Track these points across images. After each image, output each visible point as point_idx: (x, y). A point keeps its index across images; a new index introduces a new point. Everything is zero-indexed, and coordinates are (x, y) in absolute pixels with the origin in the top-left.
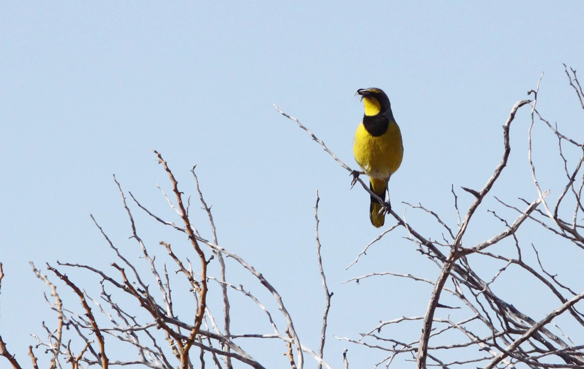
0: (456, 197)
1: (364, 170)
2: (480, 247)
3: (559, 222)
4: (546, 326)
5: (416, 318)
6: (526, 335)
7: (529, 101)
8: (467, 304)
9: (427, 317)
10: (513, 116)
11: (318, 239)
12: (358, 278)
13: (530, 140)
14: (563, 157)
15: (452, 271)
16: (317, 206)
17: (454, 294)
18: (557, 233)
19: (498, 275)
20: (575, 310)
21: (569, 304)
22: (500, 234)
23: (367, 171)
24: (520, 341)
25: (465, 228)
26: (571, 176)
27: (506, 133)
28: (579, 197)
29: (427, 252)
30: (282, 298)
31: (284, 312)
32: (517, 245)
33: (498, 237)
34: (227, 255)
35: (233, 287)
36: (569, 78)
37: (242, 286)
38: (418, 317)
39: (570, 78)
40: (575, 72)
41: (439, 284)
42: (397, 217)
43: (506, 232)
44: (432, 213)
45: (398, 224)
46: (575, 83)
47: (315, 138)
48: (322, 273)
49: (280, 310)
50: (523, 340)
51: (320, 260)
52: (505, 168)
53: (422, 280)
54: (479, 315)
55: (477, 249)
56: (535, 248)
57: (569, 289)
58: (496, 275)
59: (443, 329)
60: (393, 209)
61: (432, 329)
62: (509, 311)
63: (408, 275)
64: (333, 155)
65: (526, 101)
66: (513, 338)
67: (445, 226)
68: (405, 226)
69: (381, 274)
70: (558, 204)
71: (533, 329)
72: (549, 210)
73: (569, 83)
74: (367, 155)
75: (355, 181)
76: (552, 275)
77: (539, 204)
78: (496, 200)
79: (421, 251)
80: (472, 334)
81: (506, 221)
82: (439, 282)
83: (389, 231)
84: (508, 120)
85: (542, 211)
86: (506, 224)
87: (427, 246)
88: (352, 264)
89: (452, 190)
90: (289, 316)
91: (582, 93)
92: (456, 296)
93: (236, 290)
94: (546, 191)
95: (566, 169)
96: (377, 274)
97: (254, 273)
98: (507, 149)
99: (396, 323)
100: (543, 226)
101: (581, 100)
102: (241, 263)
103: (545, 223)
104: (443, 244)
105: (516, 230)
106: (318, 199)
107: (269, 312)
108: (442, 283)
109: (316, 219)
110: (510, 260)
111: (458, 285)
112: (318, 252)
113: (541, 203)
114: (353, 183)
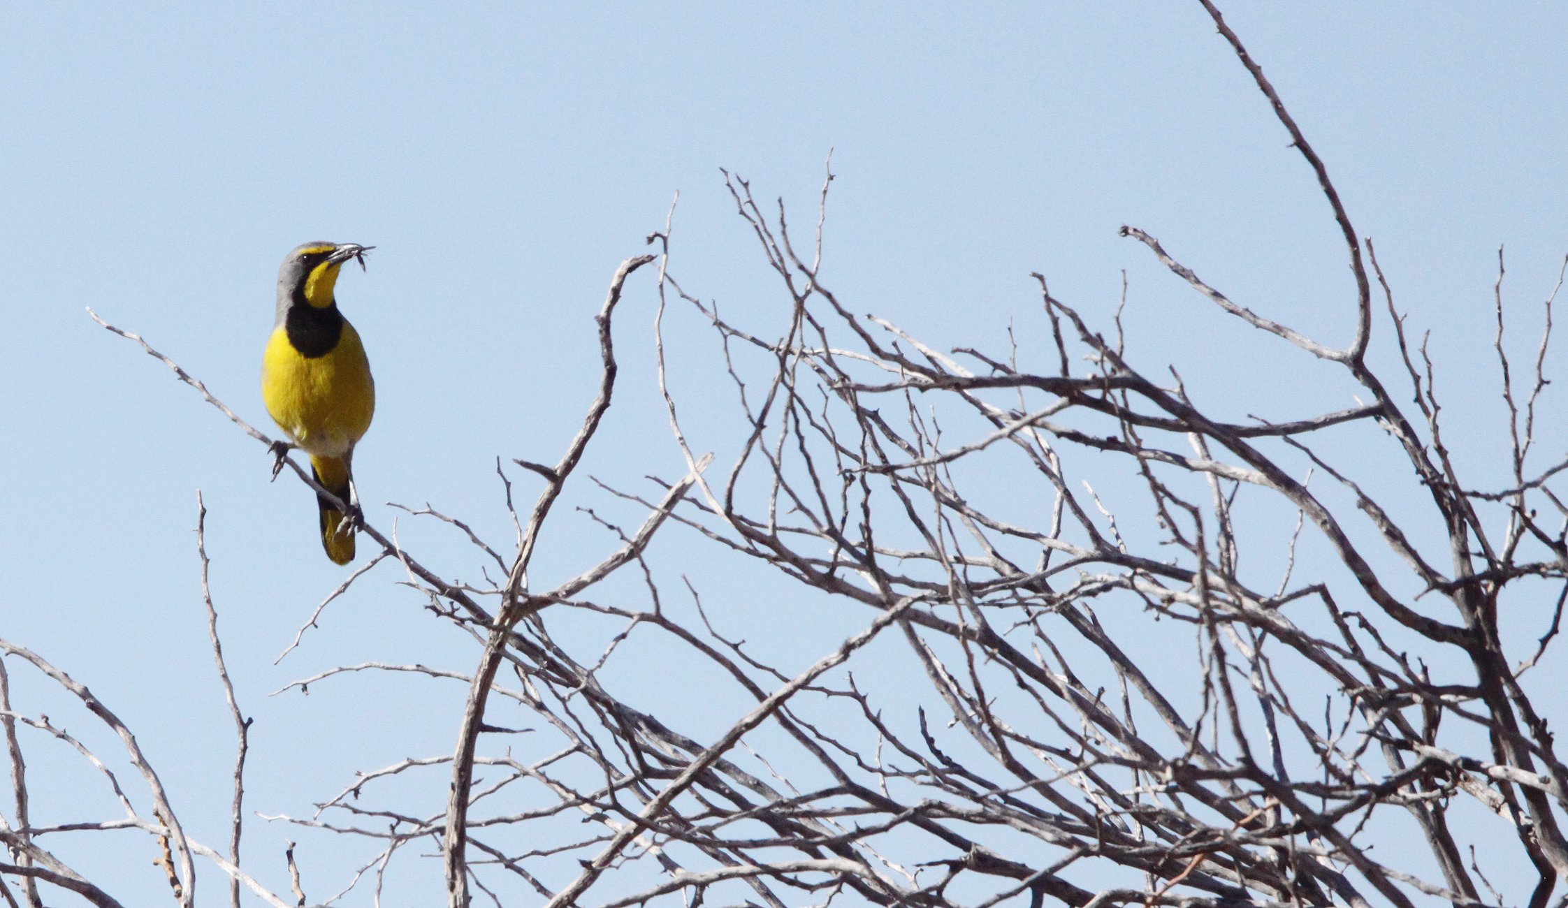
0: (508, 485)
1: (295, 438)
2: (567, 592)
3: (737, 521)
4: (727, 756)
5: (436, 759)
6: (681, 780)
7: (651, 258)
8: (551, 722)
9: (461, 757)
10: (616, 293)
11: (209, 601)
12: (304, 681)
13: (661, 345)
14: (735, 377)
15: (510, 648)
16: (202, 527)
17: (522, 701)
18: (734, 546)
19: (612, 649)
20: (792, 716)
21: (772, 704)
22: (610, 559)
23: (299, 439)
24: (670, 793)
25: (530, 550)
26: (756, 418)
27: (604, 333)
28: (777, 463)
29: (449, 610)
30: (136, 739)
31: (144, 767)
32: (649, 580)
33: (605, 566)
34: (7, 650)
35: (28, 721)
36: (735, 200)
37: (47, 719)
38: (442, 757)
39: (738, 199)
40: (746, 185)
42: (378, 538)
43: (623, 554)
44: (457, 523)
45: (382, 555)
46: (748, 209)
47: (184, 376)
48: (225, 676)
49: (133, 765)
50: (677, 791)
51: (218, 647)
52: (607, 411)
53: (449, 676)
54: (581, 744)
55: (560, 596)
56: (690, 583)
57: (773, 671)
58: (608, 651)
59: (502, 781)
60: (368, 520)
62: (646, 730)
63: (415, 667)
65: (642, 257)
66: (656, 789)
67: (489, 550)
68: (397, 556)
69: (357, 667)
70: (732, 483)
71: (698, 764)
72: (713, 497)
75: (279, 464)
76: (733, 642)
77: (690, 485)
78: (594, 482)
79: (434, 608)
80: (562, 786)
81: (619, 530)
82: (480, 677)
83: (364, 571)
84: (607, 303)
85: (700, 501)
86: (619, 536)
87: (450, 595)
88: (286, 651)
89: (499, 469)
90: (155, 776)
91: (766, 230)
92: (525, 705)
93: (33, 727)
94: (704, 456)
95: (744, 402)
96: (347, 669)
97: (70, 685)
98: (608, 367)
99: (393, 775)
100: (703, 535)
101: (766, 246)
102: (39, 666)
103: (707, 527)
104: (483, 590)
105: (644, 546)
106: (204, 512)
107: (111, 771)
108: (487, 677)
109: (202, 557)
110: (635, 614)
111: (529, 681)
112: (211, 630)
113: (695, 483)
114: (276, 469)
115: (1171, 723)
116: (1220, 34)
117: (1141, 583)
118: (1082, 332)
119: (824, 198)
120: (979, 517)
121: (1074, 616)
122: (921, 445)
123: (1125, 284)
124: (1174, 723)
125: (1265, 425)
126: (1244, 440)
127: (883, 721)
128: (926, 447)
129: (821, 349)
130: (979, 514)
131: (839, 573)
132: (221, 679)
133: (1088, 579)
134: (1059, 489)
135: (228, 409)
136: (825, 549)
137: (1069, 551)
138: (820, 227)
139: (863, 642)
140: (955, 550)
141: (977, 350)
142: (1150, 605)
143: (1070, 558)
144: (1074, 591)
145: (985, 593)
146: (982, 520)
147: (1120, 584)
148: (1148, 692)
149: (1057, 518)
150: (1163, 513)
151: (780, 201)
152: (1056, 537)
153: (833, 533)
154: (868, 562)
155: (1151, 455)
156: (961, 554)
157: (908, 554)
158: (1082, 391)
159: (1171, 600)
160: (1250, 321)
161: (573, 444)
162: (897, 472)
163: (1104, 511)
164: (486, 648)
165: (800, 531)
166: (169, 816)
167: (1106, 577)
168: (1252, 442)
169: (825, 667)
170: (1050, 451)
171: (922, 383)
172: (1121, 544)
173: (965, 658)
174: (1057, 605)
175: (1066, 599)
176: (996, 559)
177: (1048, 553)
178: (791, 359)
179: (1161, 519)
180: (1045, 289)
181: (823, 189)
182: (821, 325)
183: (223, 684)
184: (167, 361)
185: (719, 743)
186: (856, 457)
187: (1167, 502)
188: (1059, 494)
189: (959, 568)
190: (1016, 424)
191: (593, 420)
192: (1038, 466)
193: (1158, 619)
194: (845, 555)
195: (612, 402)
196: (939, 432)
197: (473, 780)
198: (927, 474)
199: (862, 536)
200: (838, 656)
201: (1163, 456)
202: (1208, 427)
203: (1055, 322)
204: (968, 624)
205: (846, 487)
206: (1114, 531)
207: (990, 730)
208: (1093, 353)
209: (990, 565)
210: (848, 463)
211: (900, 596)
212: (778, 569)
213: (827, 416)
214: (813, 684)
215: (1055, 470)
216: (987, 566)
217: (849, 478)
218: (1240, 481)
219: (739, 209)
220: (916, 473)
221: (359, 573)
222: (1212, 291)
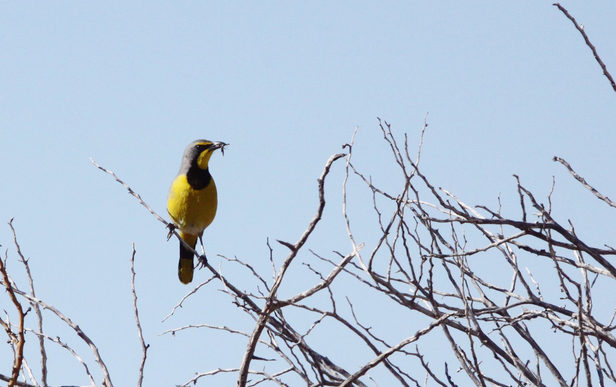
0: (271, 250)
1: (178, 224)
2: (295, 300)
3: (374, 275)
4: (360, 379)
5: (231, 369)
7: (344, 155)
8: (283, 357)
9: (243, 369)
10: (328, 169)
11: (134, 292)
12: (174, 330)
13: (345, 194)
14: (377, 210)
15: (267, 324)
16: (133, 259)
17: (269, 346)
18: (371, 286)
19: (313, 327)
20: (389, 362)
21: (383, 357)
22: (315, 287)
23: (181, 225)
25: (281, 280)
26: (385, 229)
27: (321, 187)
28: (393, 250)
29: (243, 304)
30: (98, 350)
31: (101, 363)
32: (332, 298)
33: (312, 289)
34: (44, 307)
35: (50, 339)
36: (383, 132)
37: (59, 338)
38: (234, 369)
39: (384, 131)
40: (389, 126)
42: (212, 269)
43: (321, 285)
44: (248, 266)
45: (213, 277)
46: (389, 137)
47: (131, 192)
48: (139, 325)
49: (97, 362)
51: (137, 312)
52: (319, 222)
53: (238, 332)
54: (294, 368)
55: (292, 301)
56: (349, 300)
57: (383, 341)
58: (311, 328)
59: (258, 381)
60: (209, 262)
62: (324, 363)
63: (223, 328)
65: (340, 154)
67: (261, 279)
68: (220, 279)
69: (197, 326)
70: (373, 257)
71: (348, 381)
72: (363, 263)
73: (384, 137)
75: (171, 234)
76: (366, 327)
77: (353, 257)
78: (311, 252)
79: (236, 303)
81: (320, 274)
82: (254, 335)
83: (205, 284)
84: (323, 174)
85: (357, 264)
86: (320, 277)
87: (243, 298)
88: (168, 316)
89: (268, 243)
90: (106, 367)
91: (396, 147)
92: (271, 348)
93: (52, 341)
94: (360, 244)
95: (380, 222)
96: (193, 327)
97: (71, 324)
98: (321, 202)
99: (212, 375)
100: (357, 279)
101: (395, 154)
102: (58, 315)
103: (359, 276)
104: (258, 297)
105: (330, 282)
106: (135, 252)
107: (86, 364)
108: (257, 335)
109: (132, 272)
110: (325, 312)
111: (273, 338)
112: (134, 304)
113: (355, 256)
114: (169, 236)
115: (557, 378)
116: (604, 75)
117: (551, 316)
118: (534, 203)
119: (423, 134)
120: (479, 280)
121: (518, 327)
122: (456, 246)
123: (554, 182)
124: (559, 378)
125: (612, 250)
126: (602, 256)
127: (429, 367)
128: (458, 247)
129: (415, 200)
130: (479, 279)
131: (416, 301)
132: (137, 326)
133: (527, 312)
134: (516, 271)
135: (150, 208)
136: (411, 290)
137: (518, 298)
138: (420, 147)
139: (426, 332)
140: (468, 294)
141: (486, 207)
142: (554, 326)
143: (518, 301)
144: (520, 317)
145: (480, 314)
146: (480, 282)
147: (541, 315)
148: (548, 364)
149: (513, 283)
150: (563, 285)
151: (406, 134)
152: (512, 292)
153: (415, 283)
154: (430, 297)
155: (560, 259)
156: (471, 296)
157: (446, 294)
158: (532, 229)
159: (563, 324)
160: (608, 203)
161: (303, 235)
162: (446, 258)
163: (534, 282)
164: (257, 322)
165: (399, 280)
166: (111, 386)
167: (535, 312)
168: (605, 257)
169: (408, 342)
170: (512, 253)
171: (461, 220)
172: (541, 297)
173: (470, 342)
174: (512, 322)
175: (516, 320)
176: (485, 299)
177: (508, 298)
178: (402, 205)
179: (562, 288)
180: (519, 182)
181: (422, 130)
182: (417, 190)
183: (138, 328)
184: (125, 184)
185: (358, 372)
186: (427, 250)
187: (565, 281)
188: (515, 272)
189: (470, 302)
190: (500, 241)
191: (313, 225)
192: (507, 260)
193: (555, 332)
194: (419, 293)
195: (322, 217)
196: (466, 242)
197: (247, 380)
198: (458, 259)
199: (428, 285)
200: (414, 338)
201: (565, 260)
202: (586, 248)
203: (522, 197)
204: (472, 328)
205: (423, 263)
206: (538, 291)
207: (478, 376)
208: (538, 212)
209: (483, 302)
210: (424, 252)
211: (442, 314)
212: (389, 297)
213: (417, 231)
214: (402, 349)
215: (514, 262)
216: (481, 302)
217: (424, 259)
218: (599, 274)
219: (384, 136)
220: (454, 259)
221: (202, 285)
222: (592, 188)
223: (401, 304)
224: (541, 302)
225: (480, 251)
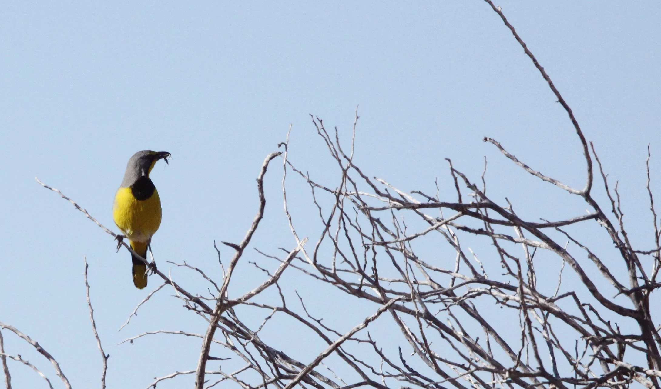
0: (219, 252)
1: (126, 234)
2: (245, 298)
3: (319, 267)
4: (315, 369)
5: (189, 372)
6: (296, 380)
7: (280, 153)
8: (239, 355)
9: (199, 370)
10: (265, 169)
11: (90, 305)
12: (131, 339)
13: (285, 191)
14: (317, 204)
15: (220, 323)
16: (86, 272)
17: (226, 346)
18: (318, 278)
19: (264, 323)
20: (343, 351)
21: (335, 346)
22: (263, 284)
24: (291, 386)
25: (229, 281)
26: (326, 222)
27: (260, 186)
28: (336, 241)
29: (194, 307)
30: (59, 364)
31: (63, 377)
32: (280, 293)
33: (261, 287)
34: (3, 327)
35: (12, 358)
36: (316, 128)
37: (20, 356)
38: (191, 371)
39: (318, 127)
40: (321, 121)
41: (208, 337)
42: (163, 276)
43: (269, 282)
44: (197, 269)
45: (164, 283)
46: (322, 132)
47: (78, 207)
48: (97, 337)
49: (58, 376)
50: (293, 385)
51: (94, 324)
52: (262, 220)
53: (194, 335)
54: (252, 365)
55: (242, 300)
56: (299, 294)
57: (335, 332)
58: (263, 324)
59: (217, 381)
60: (158, 269)
61: (205, 381)
62: (280, 358)
63: (179, 332)
64: (96, 221)
65: (276, 153)
66: (284, 384)
67: (211, 281)
68: (171, 284)
69: (154, 332)
70: (316, 250)
71: (303, 373)
72: (308, 257)
74: (129, 219)
75: (120, 245)
76: (318, 319)
77: (298, 252)
78: (256, 251)
79: (187, 306)
80: (244, 383)
81: (267, 271)
82: (207, 336)
83: (157, 291)
84: (261, 173)
85: (302, 258)
86: (267, 274)
87: (194, 301)
88: (124, 325)
89: (215, 246)
90: (67, 380)
91: (330, 141)
92: (227, 348)
93: (14, 360)
94: (304, 239)
95: (321, 215)
96: (150, 333)
97: (30, 342)
98: (262, 201)
99: (170, 379)
100: (304, 273)
101: (330, 148)
102: (17, 333)
103: (306, 270)
104: (208, 298)
105: (278, 278)
106: (87, 266)
107: (48, 378)
108: (210, 335)
109: (87, 286)
110: (275, 308)
111: (229, 337)
112: (91, 317)
113: (300, 251)
114: (118, 247)
115: (508, 352)
116: (526, 54)
117: (494, 292)
118: (467, 184)
119: (355, 126)
120: (424, 264)
121: (466, 307)
122: (398, 233)
123: (486, 162)
124: (510, 353)
125: (548, 223)
126: (538, 229)
127: (383, 353)
128: (400, 234)
129: (354, 192)
131: (363, 289)
132: (95, 338)
133: (471, 290)
134: (458, 252)
136: (357, 279)
137: (463, 278)
138: (353, 139)
139: (374, 319)
140: (414, 278)
141: (421, 191)
142: (498, 301)
143: (463, 281)
144: (465, 296)
145: (427, 297)
146: (425, 265)
147: (485, 293)
148: (498, 339)
149: (457, 264)
150: (503, 261)
151: (336, 128)
152: (457, 272)
153: (361, 271)
154: (375, 284)
155: (498, 236)
156: (416, 280)
157: (393, 280)
158: (468, 209)
159: (507, 299)
160: (541, 178)
161: (247, 235)
162: (388, 245)
163: (478, 261)
164: (210, 323)
165: (346, 271)
167: (479, 289)
168: (542, 230)
169: (357, 330)
170: (454, 235)
171: (398, 207)
172: (485, 275)
173: (418, 325)
174: (458, 302)
175: (462, 299)
176: (431, 282)
177: (454, 279)
178: (341, 197)
179: (502, 264)
180: (451, 165)
181: (354, 123)
182: (354, 182)
185: (312, 363)
186: (370, 239)
187: (505, 257)
189: (415, 286)
190: (439, 223)
191: (255, 224)
192: (449, 242)
193: (502, 307)
194: (365, 281)
195: (264, 216)
196: (406, 227)
198: (401, 245)
199: (373, 273)
200: (363, 325)
201: (503, 237)
202: (523, 224)
203: (456, 179)
204: (419, 311)
205: (366, 251)
206: (482, 269)
207: (430, 356)
208: (472, 193)
209: (429, 284)
210: (367, 241)
211: (390, 299)
212: (337, 288)
213: (357, 221)
214: (352, 337)
215: (456, 243)
216: (428, 285)
217: (367, 248)
218: (537, 247)
219: (318, 132)
220: (396, 245)
221: (154, 292)
222: (524, 165)
223: (349, 293)
224: (486, 280)
225: (419, 235)
